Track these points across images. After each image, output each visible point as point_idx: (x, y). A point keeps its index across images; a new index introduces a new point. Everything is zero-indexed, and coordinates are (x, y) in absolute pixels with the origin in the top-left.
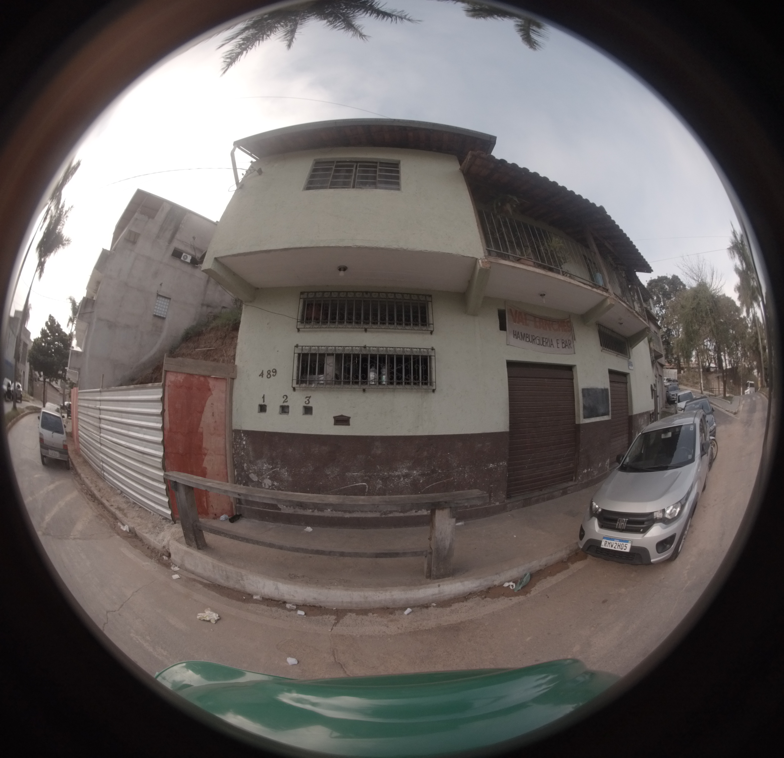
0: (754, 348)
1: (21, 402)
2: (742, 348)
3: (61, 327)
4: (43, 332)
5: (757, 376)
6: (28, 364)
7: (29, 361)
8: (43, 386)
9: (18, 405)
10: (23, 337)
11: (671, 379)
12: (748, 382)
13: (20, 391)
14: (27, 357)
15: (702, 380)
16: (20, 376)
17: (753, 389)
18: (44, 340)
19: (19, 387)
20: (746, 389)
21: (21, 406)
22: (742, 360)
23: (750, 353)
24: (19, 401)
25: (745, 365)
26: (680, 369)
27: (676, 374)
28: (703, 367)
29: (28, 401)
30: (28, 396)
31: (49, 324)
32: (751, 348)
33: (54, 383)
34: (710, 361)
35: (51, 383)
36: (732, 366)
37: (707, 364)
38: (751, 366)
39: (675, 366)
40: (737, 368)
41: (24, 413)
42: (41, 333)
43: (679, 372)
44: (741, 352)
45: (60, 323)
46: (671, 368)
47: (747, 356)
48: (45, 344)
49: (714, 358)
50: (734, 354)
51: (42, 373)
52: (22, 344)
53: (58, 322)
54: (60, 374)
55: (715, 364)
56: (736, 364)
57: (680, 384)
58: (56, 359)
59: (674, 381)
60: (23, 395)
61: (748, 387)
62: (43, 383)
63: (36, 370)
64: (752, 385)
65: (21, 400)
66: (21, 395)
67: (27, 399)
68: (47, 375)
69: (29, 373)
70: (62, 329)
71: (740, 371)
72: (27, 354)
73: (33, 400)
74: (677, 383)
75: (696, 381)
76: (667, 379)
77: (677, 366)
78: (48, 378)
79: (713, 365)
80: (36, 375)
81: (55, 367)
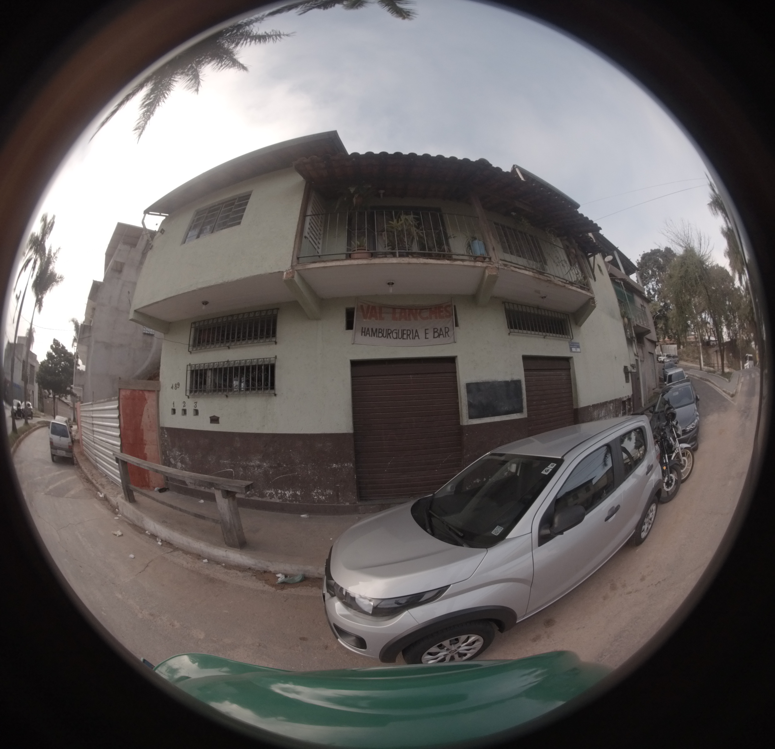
0: (750, 318)
1: (32, 418)
2: (739, 319)
3: (66, 349)
4: (49, 355)
5: (754, 348)
6: (36, 385)
7: (37, 382)
8: (53, 403)
9: (29, 421)
10: (30, 361)
11: (671, 355)
12: (747, 355)
13: (31, 409)
14: (35, 378)
15: (701, 354)
16: (29, 395)
17: (752, 362)
18: (51, 362)
19: (29, 405)
20: (746, 363)
21: (33, 421)
22: (740, 332)
23: (747, 324)
24: (30, 418)
25: (743, 337)
26: (679, 344)
27: (676, 349)
28: (703, 341)
29: (39, 417)
30: (38, 412)
31: (54, 346)
32: (747, 318)
33: (63, 399)
34: (709, 334)
35: (61, 399)
36: (730, 338)
37: (707, 338)
38: (749, 339)
39: (674, 341)
40: (735, 340)
41: (36, 427)
42: (47, 356)
43: (679, 348)
44: (739, 324)
45: (64, 345)
46: (671, 344)
47: (744, 328)
48: (52, 365)
49: (714, 332)
50: (731, 326)
51: (51, 391)
52: (29, 368)
53: (63, 344)
54: (68, 391)
55: (715, 337)
56: (735, 336)
57: (681, 359)
58: (63, 377)
59: (674, 357)
60: (34, 412)
61: (748, 361)
62: (52, 399)
63: (45, 389)
64: (751, 359)
65: (32, 417)
66: (32, 413)
67: (38, 416)
68: (56, 391)
69: (38, 391)
70: (67, 350)
71: (739, 344)
72: (35, 376)
73: (44, 416)
74: (677, 359)
75: (696, 355)
76: (667, 356)
77: (677, 341)
78: (57, 395)
79: (712, 338)
80: (45, 392)
81: (62, 385)
